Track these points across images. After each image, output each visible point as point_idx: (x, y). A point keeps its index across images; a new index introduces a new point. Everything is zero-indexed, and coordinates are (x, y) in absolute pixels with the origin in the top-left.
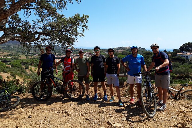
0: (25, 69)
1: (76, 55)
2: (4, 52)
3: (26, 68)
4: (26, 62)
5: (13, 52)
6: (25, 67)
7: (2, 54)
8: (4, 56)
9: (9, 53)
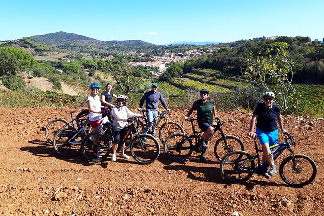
0: (88, 76)
1: (176, 55)
2: (59, 52)
3: (90, 75)
4: (89, 64)
5: (73, 52)
6: (88, 73)
7: (56, 55)
8: (58, 59)
9: (67, 54)
